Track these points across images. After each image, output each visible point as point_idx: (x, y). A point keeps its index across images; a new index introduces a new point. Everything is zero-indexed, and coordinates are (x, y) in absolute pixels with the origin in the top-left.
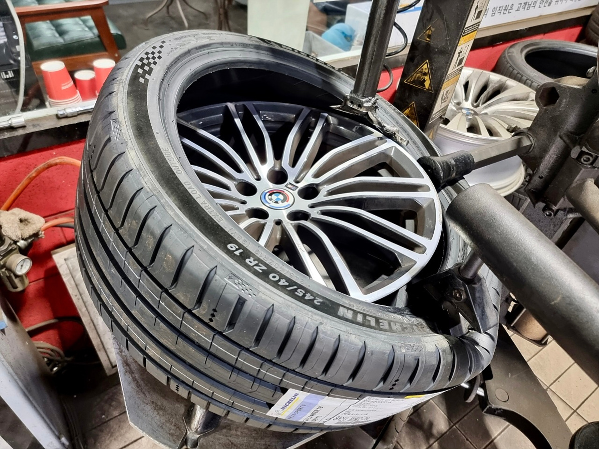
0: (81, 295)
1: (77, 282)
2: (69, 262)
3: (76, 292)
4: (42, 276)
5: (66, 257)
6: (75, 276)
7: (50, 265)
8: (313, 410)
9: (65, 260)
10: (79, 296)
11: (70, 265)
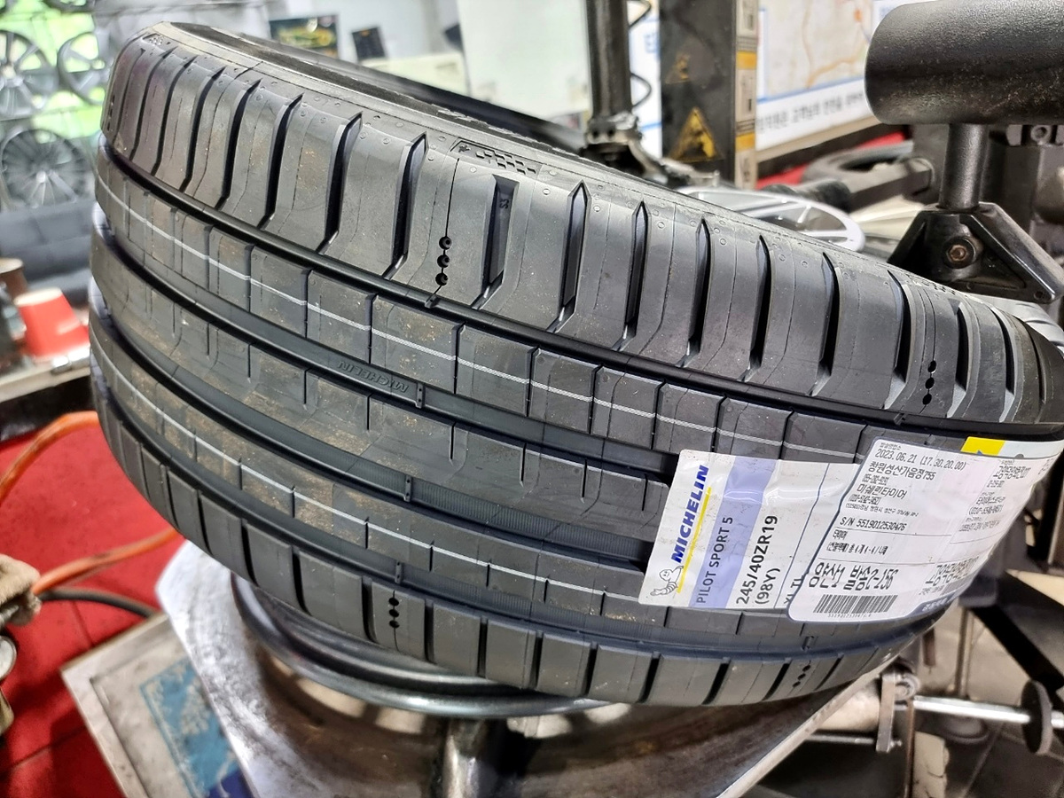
0: (133, 764)
1: (123, 735)
2: (100, 687)
3: (123, 760)
4: (46, 740)
5: (92, 673)
6: (117, 719)
7: (61, 708)
8: (753, 543)
9: (92, 681)
10: (129, 769)
11: (103, 694)
